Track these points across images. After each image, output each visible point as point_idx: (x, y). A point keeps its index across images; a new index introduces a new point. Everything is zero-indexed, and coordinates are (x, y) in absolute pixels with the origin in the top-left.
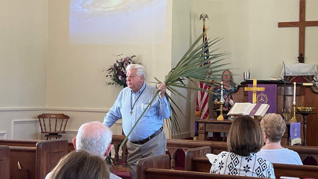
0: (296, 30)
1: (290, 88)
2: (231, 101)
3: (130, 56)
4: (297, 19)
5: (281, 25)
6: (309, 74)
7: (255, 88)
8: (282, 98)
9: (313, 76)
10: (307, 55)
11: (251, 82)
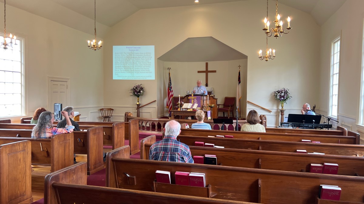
0: (204, 74)
1: (205, 97)
2: (183, 103)
3: (140, 84)
4: (205, 70)
5: (199, 72)
6: (210, 91)
7: (192, 97)
8: (203, 101)
9: (211, 92)
10: (209, 84)
11: (191, 95)
